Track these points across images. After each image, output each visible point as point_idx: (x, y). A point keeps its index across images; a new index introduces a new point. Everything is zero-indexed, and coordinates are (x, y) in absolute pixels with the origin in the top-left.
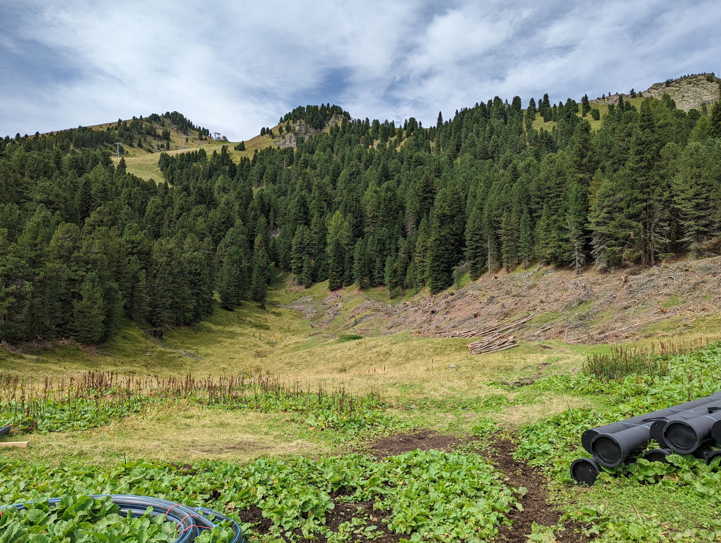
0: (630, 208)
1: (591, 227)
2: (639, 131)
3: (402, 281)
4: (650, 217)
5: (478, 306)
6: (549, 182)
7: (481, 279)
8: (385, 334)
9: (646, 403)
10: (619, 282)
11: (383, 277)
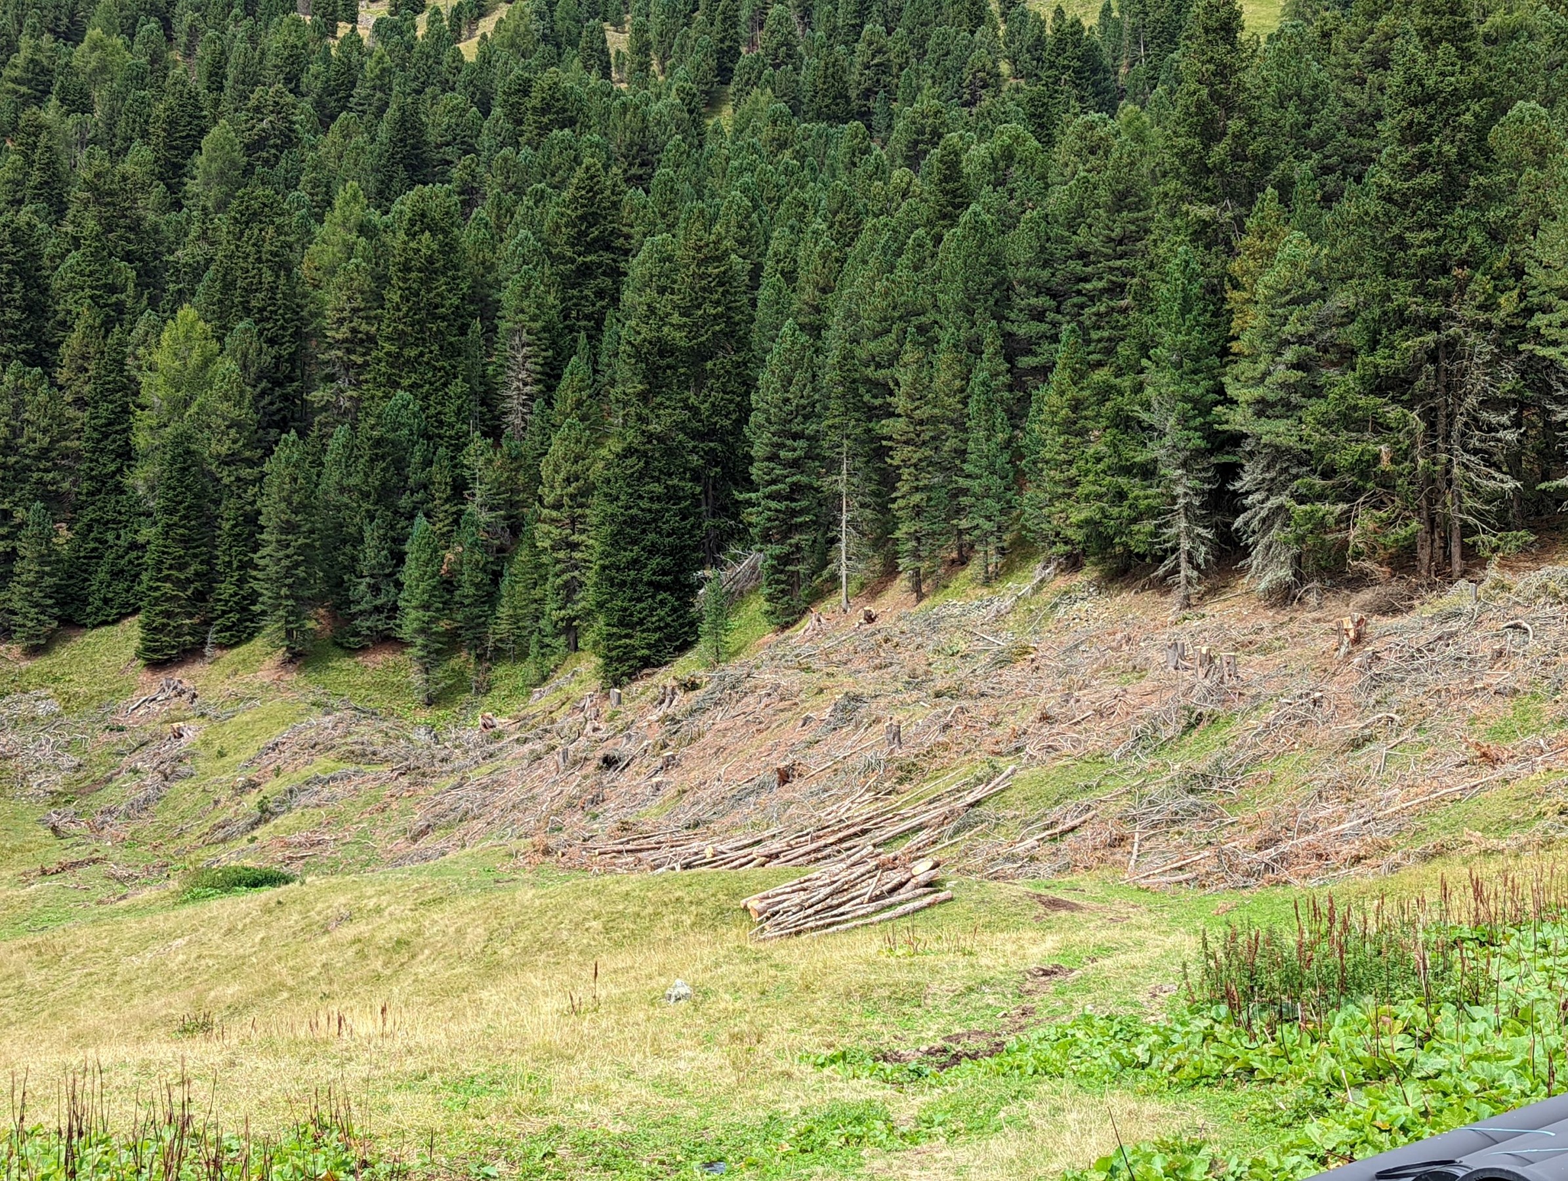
0: (1381, 351)
1: (1238, 419)
2: (1414, 47)
3: (477, 625)
4: (1448, 388)
5: (796, 734)
6: (1082, 230)
7: (808, 623)
8: (398, 862)
9: (1403, 1112)
10: (1333, 641)
11: (395, 608)
